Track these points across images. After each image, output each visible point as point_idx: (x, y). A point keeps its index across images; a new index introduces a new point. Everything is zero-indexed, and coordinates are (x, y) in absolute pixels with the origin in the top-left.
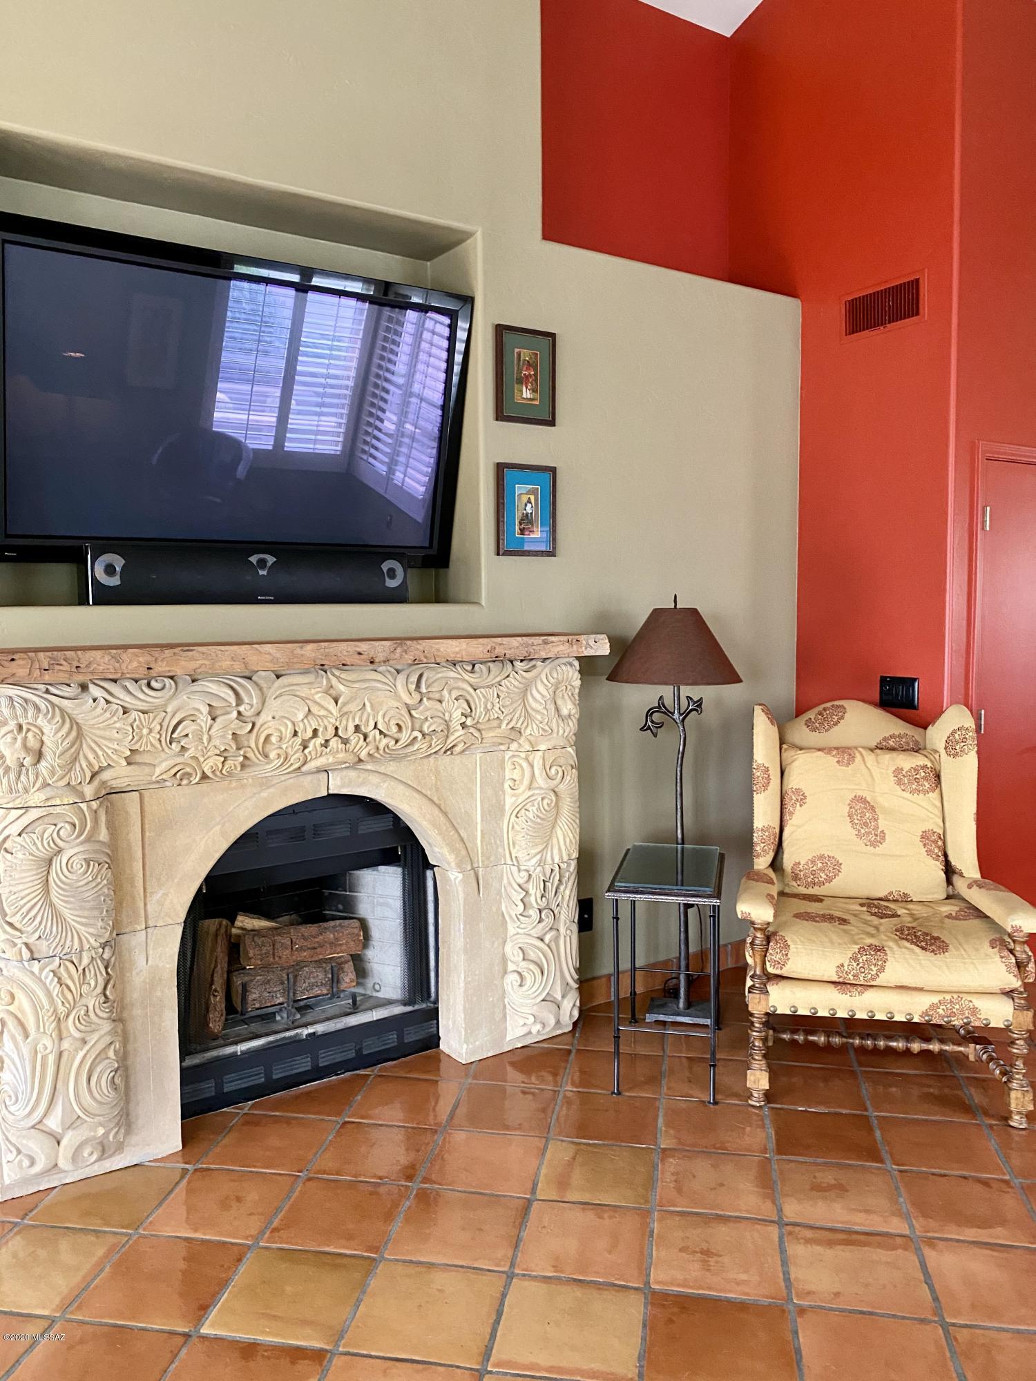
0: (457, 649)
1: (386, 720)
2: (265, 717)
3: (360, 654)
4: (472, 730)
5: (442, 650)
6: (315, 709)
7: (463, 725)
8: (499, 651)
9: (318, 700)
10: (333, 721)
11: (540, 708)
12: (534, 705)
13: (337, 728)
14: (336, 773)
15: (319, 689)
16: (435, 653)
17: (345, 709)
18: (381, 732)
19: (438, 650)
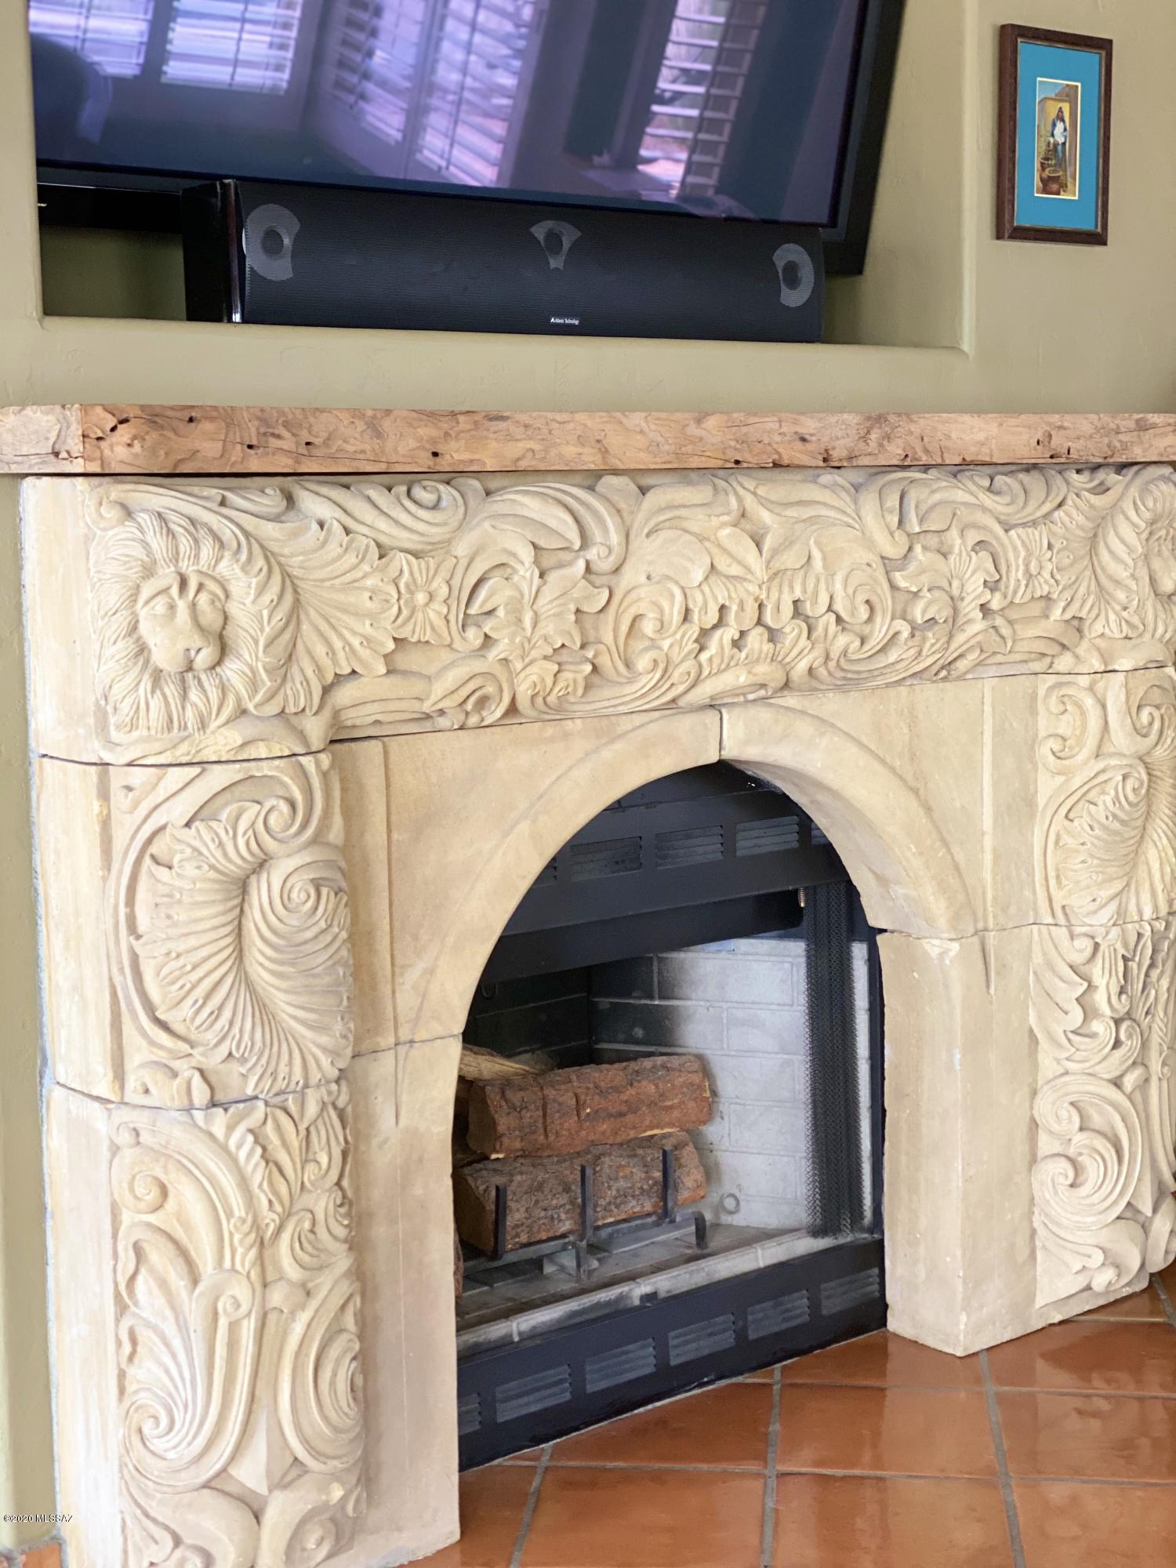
0: (981, 436)
1: (850, 591)
2: (632, 576)
3: (803, 440)
4: (999, 621)
5: (954, 436)
6: (722, 564)
7: (984, 608)
8: (1059, 442)
9: (726, 543)
10: (753, 588)
11: (1123, 574)
12: (1113, 567)
13: (761, 606)
14: (737, 711)
15: (725, 518)
16: (942, 443)
17: (777, 565)
18: (839, 620)
19: (949, 437)
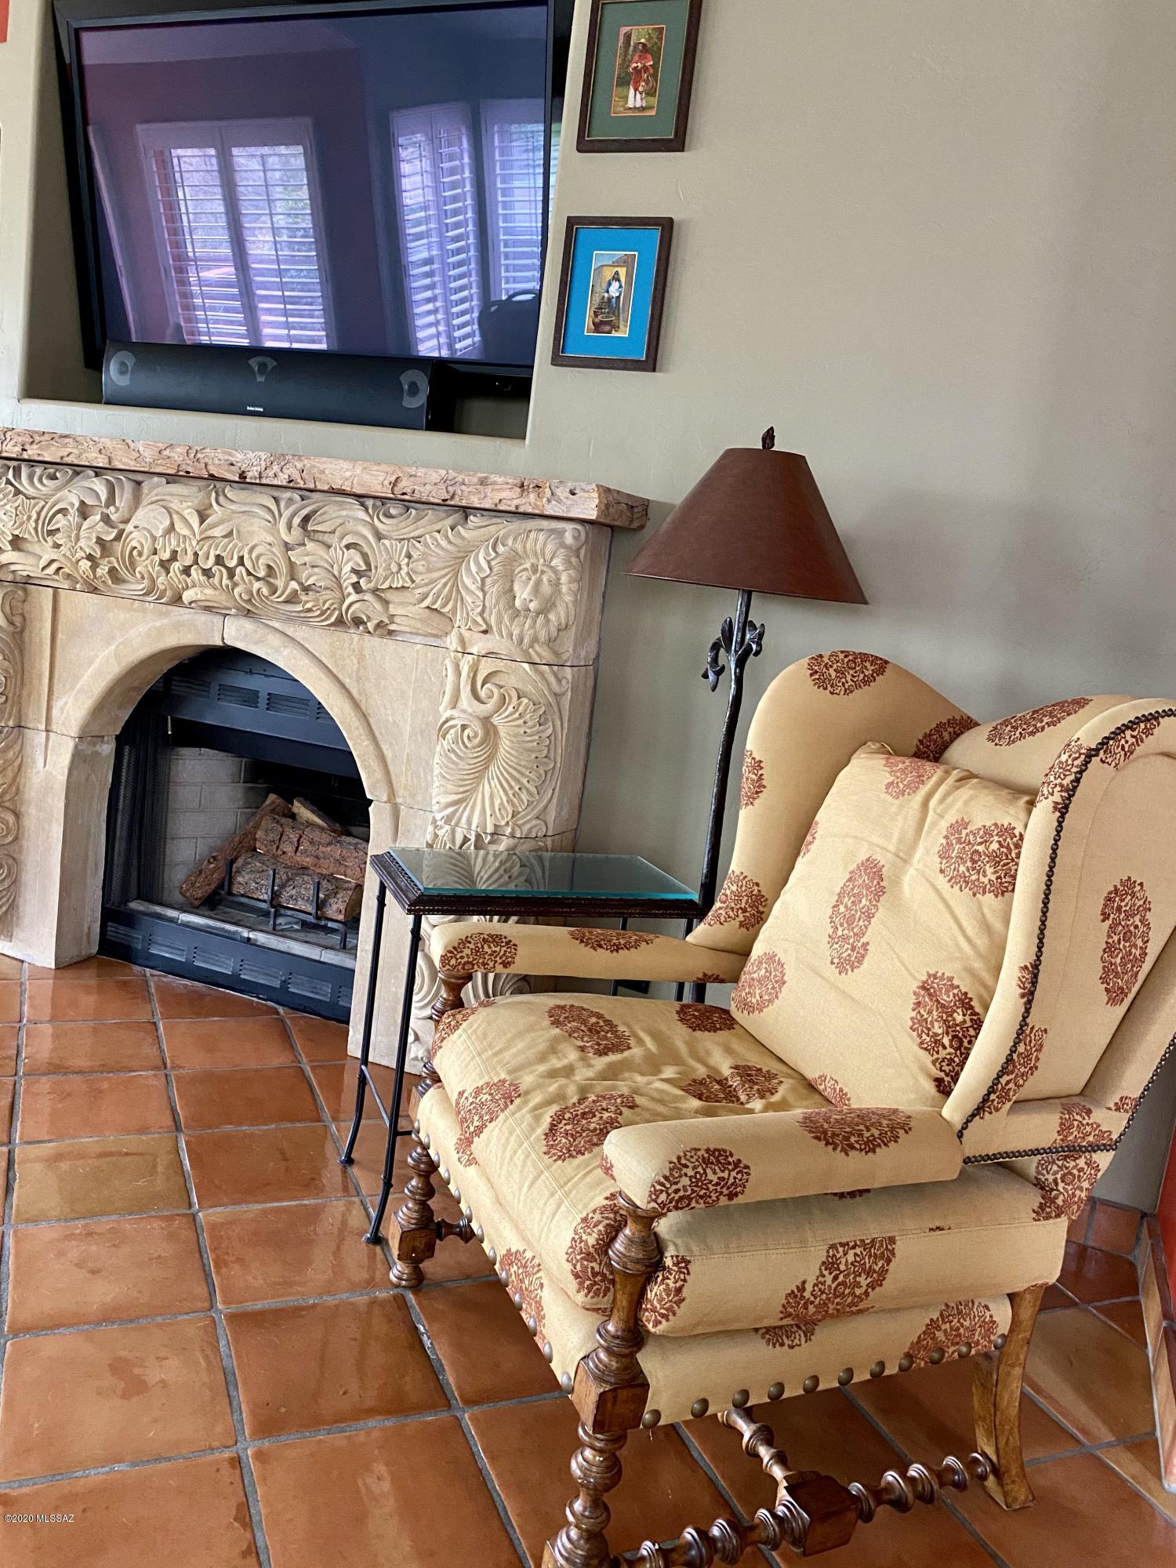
0: (348, 474)
1: (254, 556)
2: (129, 527)
3: (232, 464)
4: (368, 597)
5: (327, 472)
6: (178, 526)
7: (357, 587)
8: (405, 485)
9: (186, 516)
10: (194, 543)
13: (196, 554)
14: (232, 619)
15: (190, 504)
16: (317, 475)
17: (209, 533)
18: (249, 573)
19: (323, 472)
